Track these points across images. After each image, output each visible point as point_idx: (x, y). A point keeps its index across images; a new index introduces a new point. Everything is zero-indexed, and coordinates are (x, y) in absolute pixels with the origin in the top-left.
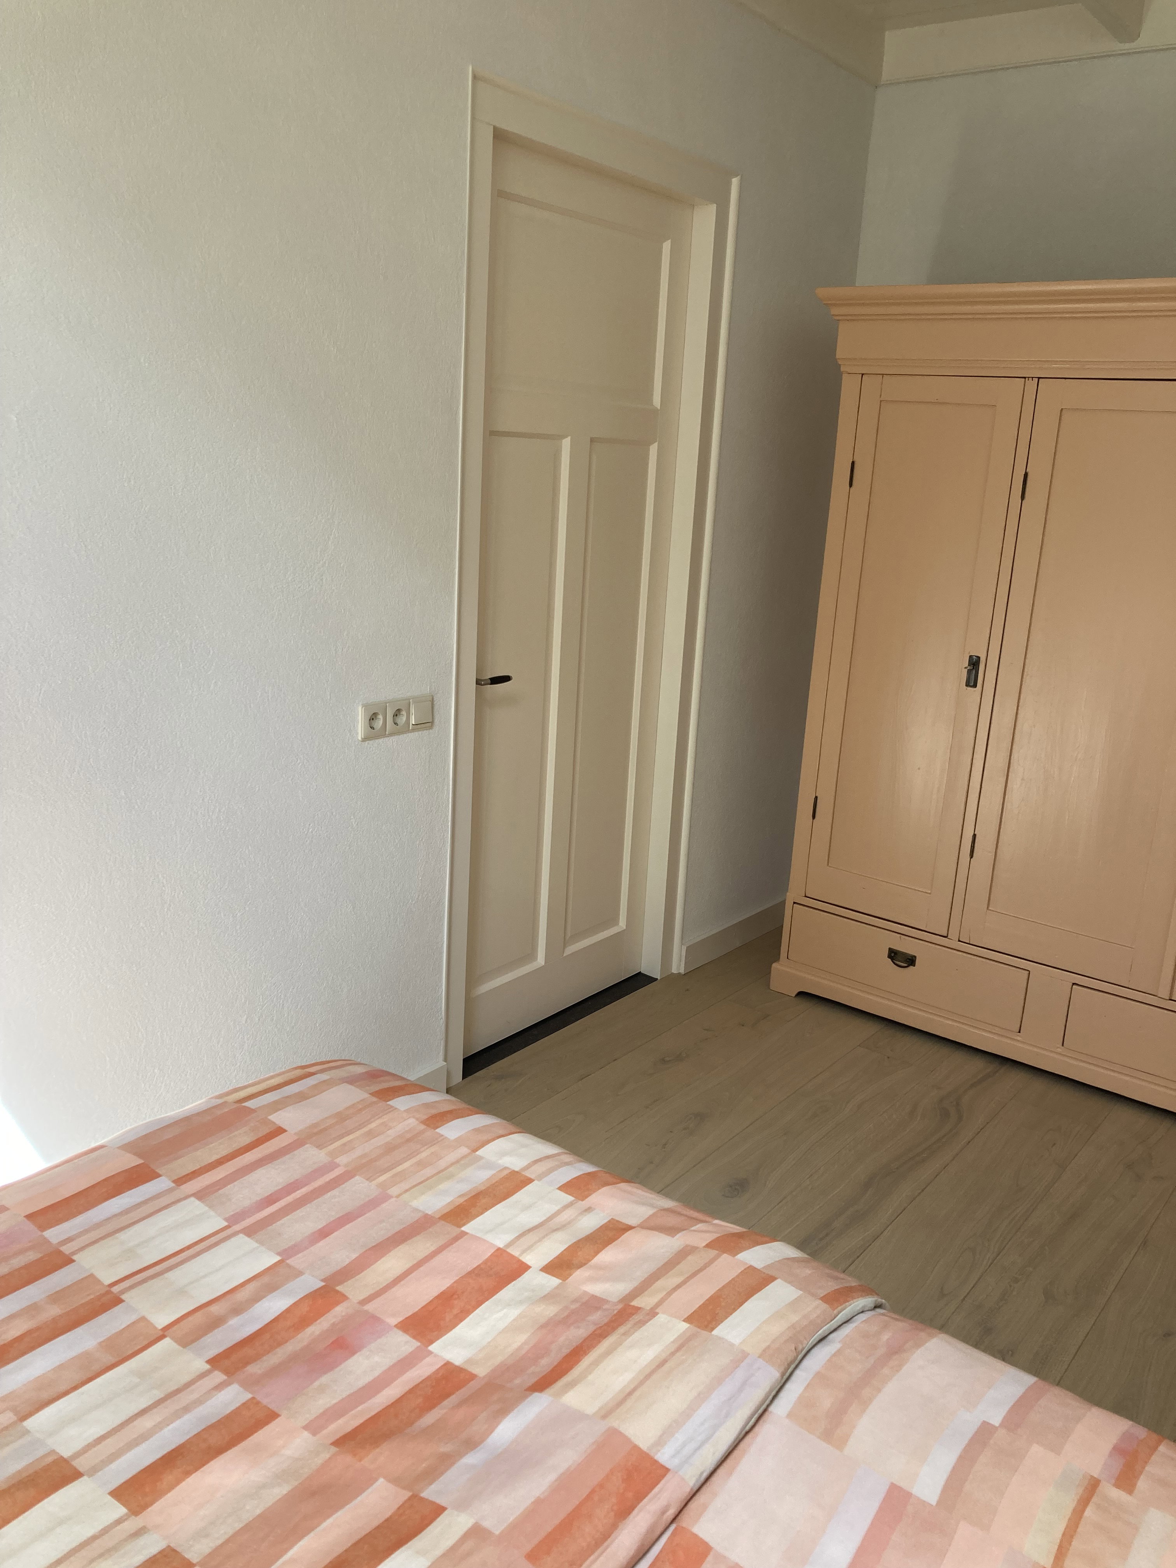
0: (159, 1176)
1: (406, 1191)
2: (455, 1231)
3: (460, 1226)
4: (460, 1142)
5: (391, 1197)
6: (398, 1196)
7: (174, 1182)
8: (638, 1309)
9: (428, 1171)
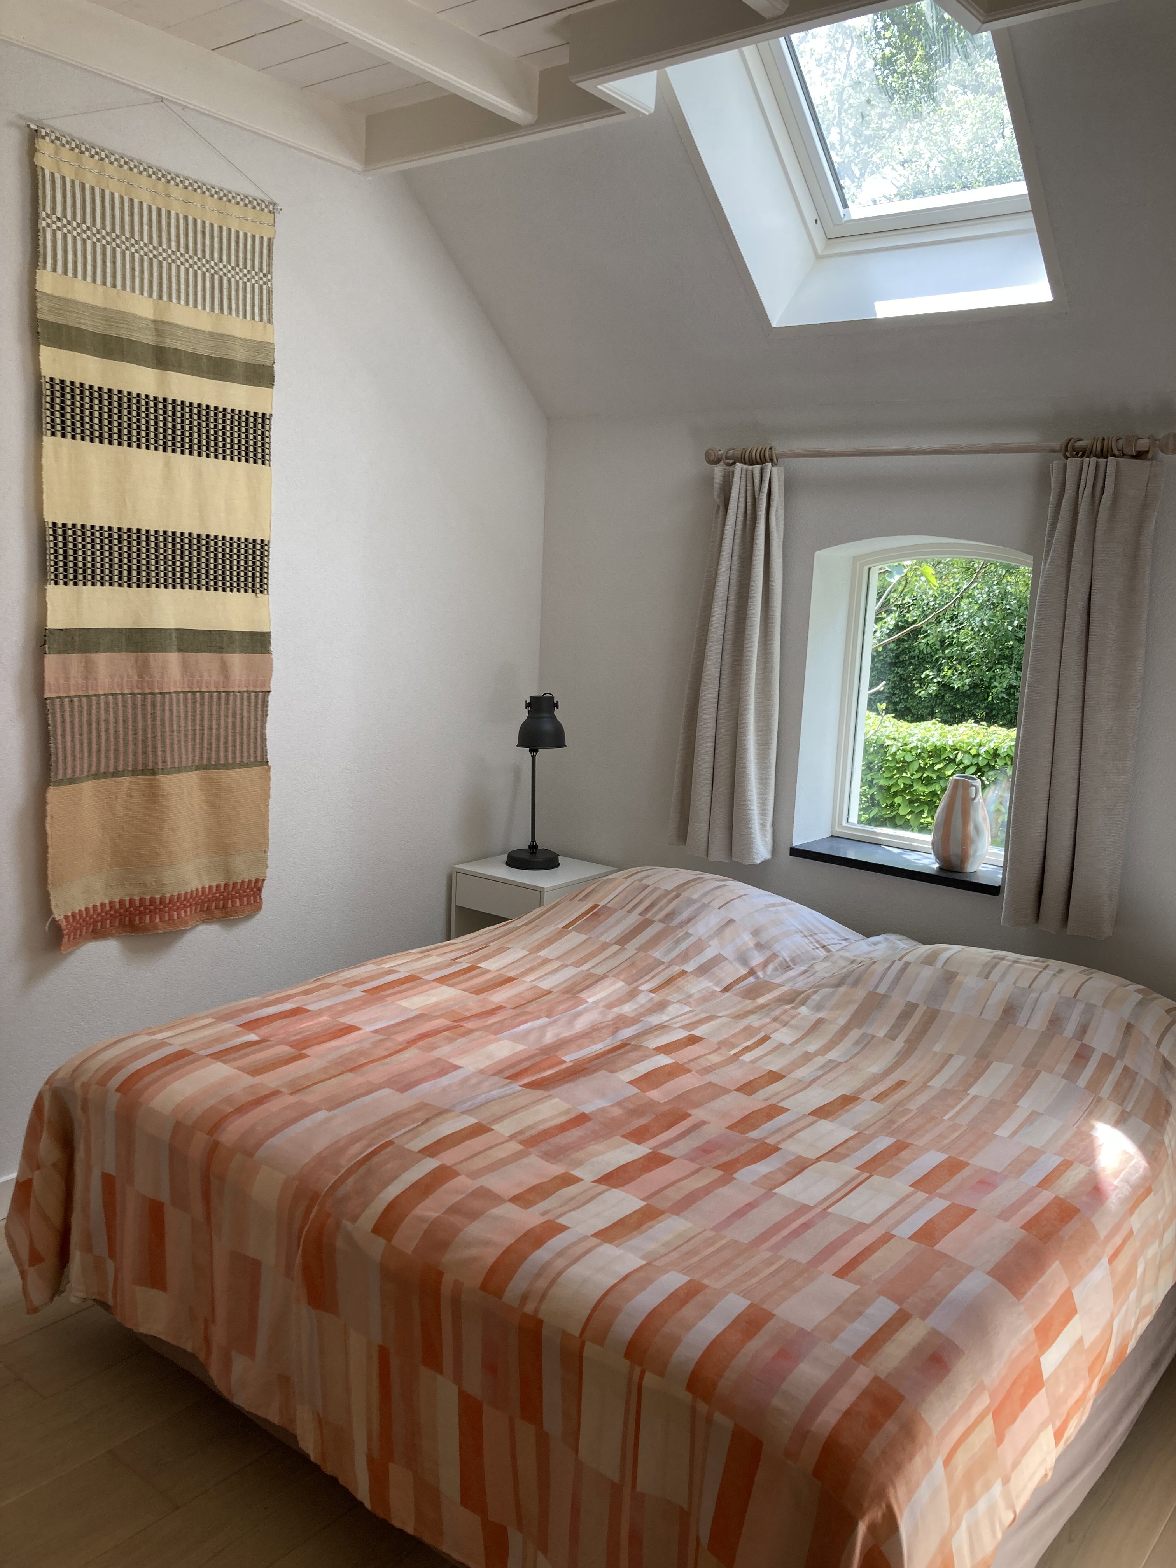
0: (911, 1238)
1: (700, 1233)
2: (652, 1202)
3: (647, 1205)
4: (664, 1270)
5: (711, 1229)
6: (705, 1230)
7: (893, 1236)
8: (521, 1143)
9: (685, 1248)
